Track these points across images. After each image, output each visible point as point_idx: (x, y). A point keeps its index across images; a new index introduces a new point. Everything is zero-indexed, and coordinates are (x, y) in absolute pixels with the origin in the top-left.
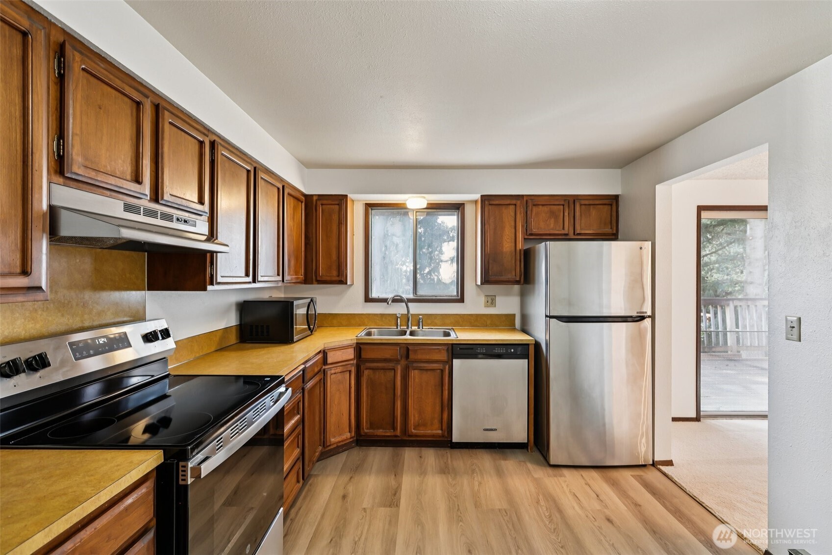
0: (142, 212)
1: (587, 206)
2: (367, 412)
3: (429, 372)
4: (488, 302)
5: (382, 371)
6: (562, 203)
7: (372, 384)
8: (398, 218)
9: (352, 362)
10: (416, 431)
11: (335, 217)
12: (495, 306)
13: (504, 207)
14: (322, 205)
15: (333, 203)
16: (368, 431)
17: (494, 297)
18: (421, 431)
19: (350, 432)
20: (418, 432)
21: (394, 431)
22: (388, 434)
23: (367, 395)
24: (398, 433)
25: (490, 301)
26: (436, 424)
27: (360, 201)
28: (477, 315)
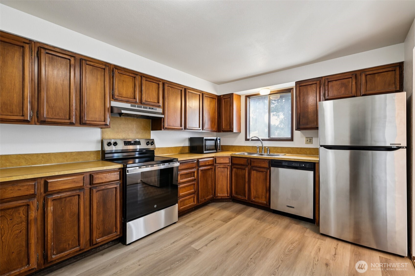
0: (136, 107)
1: (371, 75)
2: (234, 187)
3: (260, 173)
4: (307, 141)
5: (240, 169)
6: (350, 76)
7: (237, 175)
8: (261, 101)
9: (229, 164)
10: (254, 200)
11: (229, 104)
12: (312, 144)
13: (309, 86)
14: (224, 99)
15: (228, 97)
16: (235, 195)
17: (311, 138)
18: (257, 200)
19: (227, 194)
20: (255, 200)
21: (245, 197)
22: (243, 198)
23: (235, 180)
24: (247, 198)
25: (309, 140)
26: (264, 199)
27: (243, 95)
28: (301, 148)
